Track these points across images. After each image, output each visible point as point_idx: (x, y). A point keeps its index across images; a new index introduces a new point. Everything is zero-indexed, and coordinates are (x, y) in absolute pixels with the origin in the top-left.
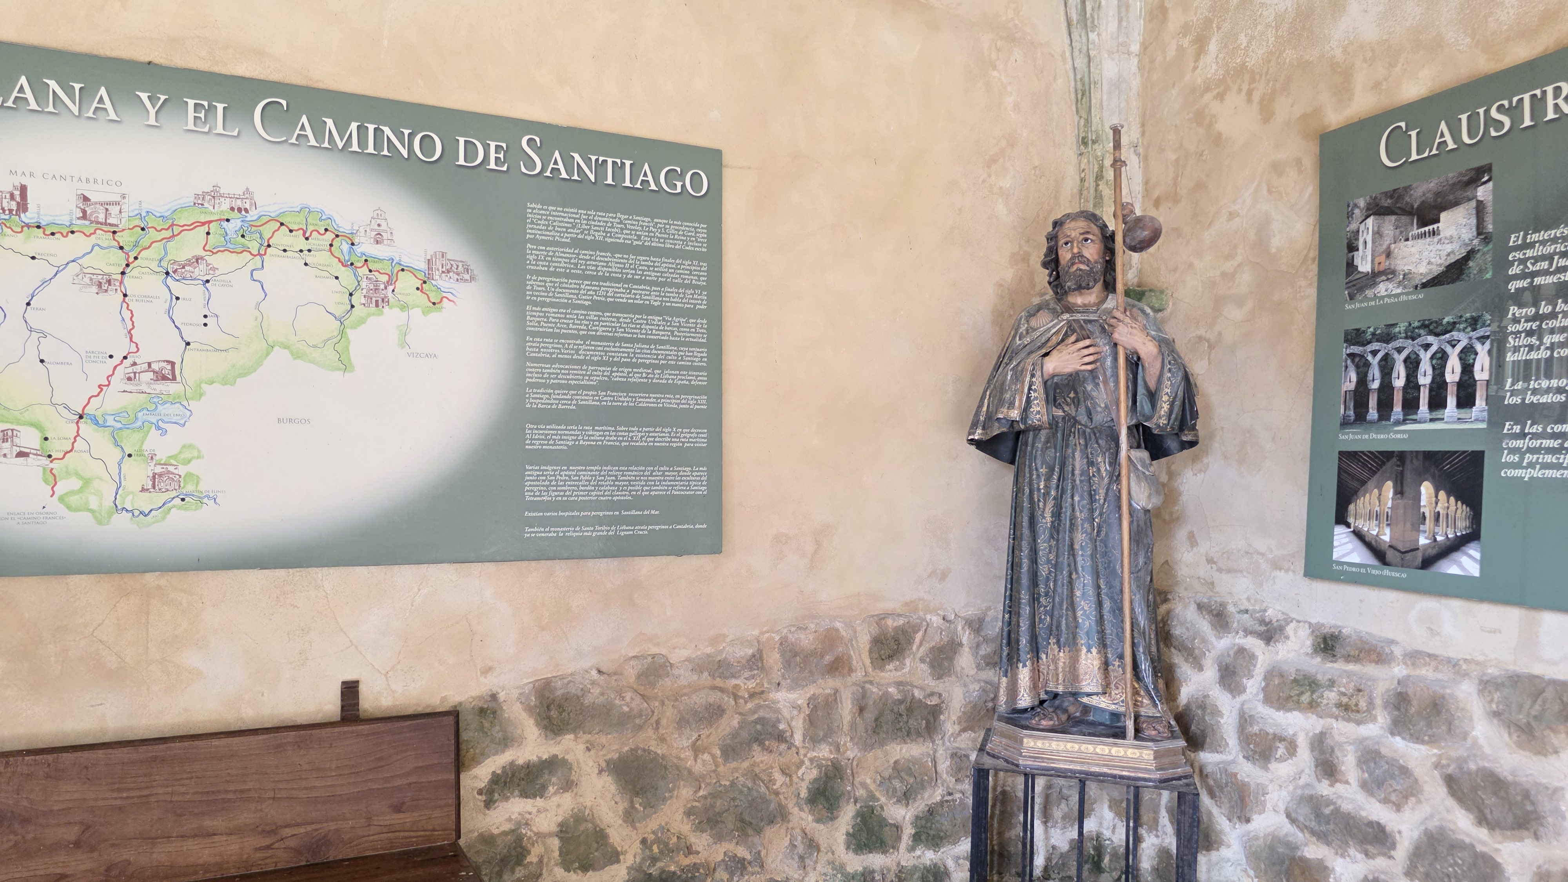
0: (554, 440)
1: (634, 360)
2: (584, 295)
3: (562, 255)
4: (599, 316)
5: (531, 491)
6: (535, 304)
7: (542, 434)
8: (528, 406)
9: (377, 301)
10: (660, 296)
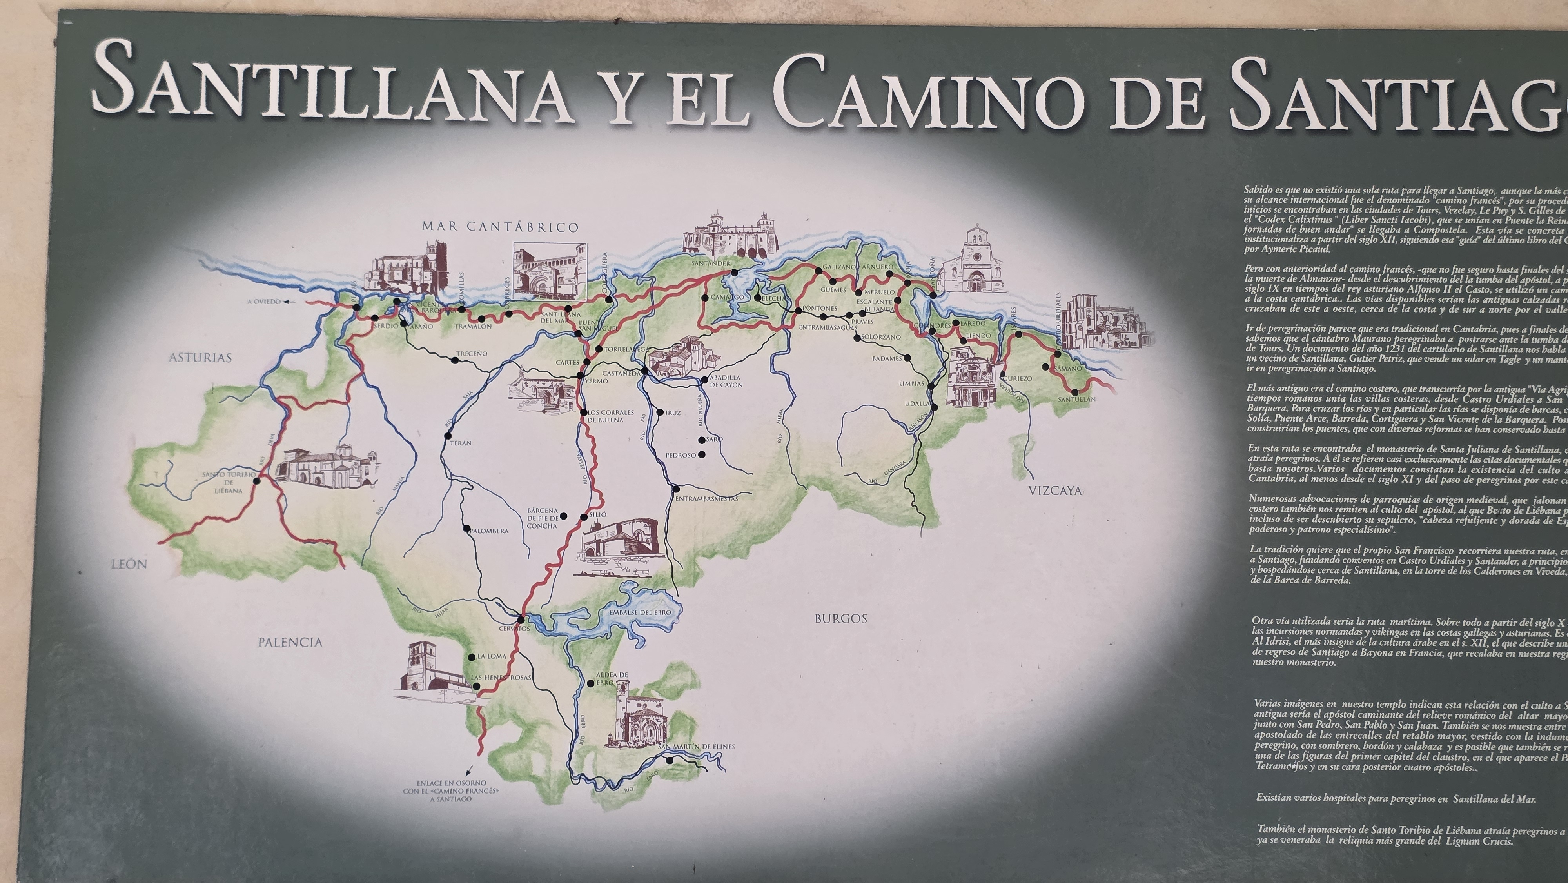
0: (1309, 648)
1: (1468, 480)
2: (1360, 354)
3: (1315, 279)
4: (1392, 395)
5: (1267, 751)
6: (1263, 379)
7: (1285, 637)
8: (1255, 581)
9: (975, 395)
10: (1518, 345)
